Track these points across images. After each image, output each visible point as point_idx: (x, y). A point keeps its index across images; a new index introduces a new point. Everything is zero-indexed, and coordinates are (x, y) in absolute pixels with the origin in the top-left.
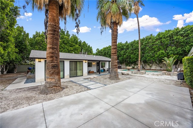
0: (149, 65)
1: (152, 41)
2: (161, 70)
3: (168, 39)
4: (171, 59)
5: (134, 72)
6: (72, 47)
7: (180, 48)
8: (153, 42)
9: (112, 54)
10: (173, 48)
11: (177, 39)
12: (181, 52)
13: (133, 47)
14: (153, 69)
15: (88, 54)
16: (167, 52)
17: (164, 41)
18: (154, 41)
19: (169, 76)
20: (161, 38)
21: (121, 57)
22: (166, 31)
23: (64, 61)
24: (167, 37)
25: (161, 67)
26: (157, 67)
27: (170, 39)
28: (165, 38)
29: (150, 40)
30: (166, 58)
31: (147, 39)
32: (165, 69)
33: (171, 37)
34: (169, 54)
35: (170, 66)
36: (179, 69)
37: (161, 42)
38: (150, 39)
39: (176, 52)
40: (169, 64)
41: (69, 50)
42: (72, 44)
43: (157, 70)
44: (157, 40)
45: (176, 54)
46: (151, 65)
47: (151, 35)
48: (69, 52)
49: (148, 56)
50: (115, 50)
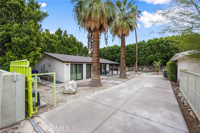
0: (141, 67)
1: (145, 46)
2: (150, 71)
3: (156, 46)
4: (159, 62)
5: (133, 73)
6: (71, 48)
7: (164, 54)
8: (145, 48)
9: (122, 58)
10: (160, 53)
11: (162, 46)
12: (164, 57)
13: (128, 50)
14: (144, 70)
15: (85, 56)
16: (155, 56)
17: (153, 47)
18: (146, 46)
19: (158, 75)
20: (151, 44)
21: (117, 59)
22: (154, 39)
23: (82, 64)
24: (155, 44)
25: (151, 69)
26: (147, 69)
27: (157, 46)
28: (153, 45)
29: (143, 46)
30: (155, 62)
31: (140, 44)
32: (153, 70)
33: (158, 44)
34: (157, 58)
35: (158, 68)
36: (163, 70)
37: (151, 48)
38: (142, 44)
39: (161, 57)
40: (158, 66)
41: (68, 51)
42: (71, 45)
43: (148, 71)
44: (148, 45)
45: (162, 58)
46: (142, 67)
47: (143, 41)
48: (68, 53)
49: (141, 59)
50: (124, 56)
